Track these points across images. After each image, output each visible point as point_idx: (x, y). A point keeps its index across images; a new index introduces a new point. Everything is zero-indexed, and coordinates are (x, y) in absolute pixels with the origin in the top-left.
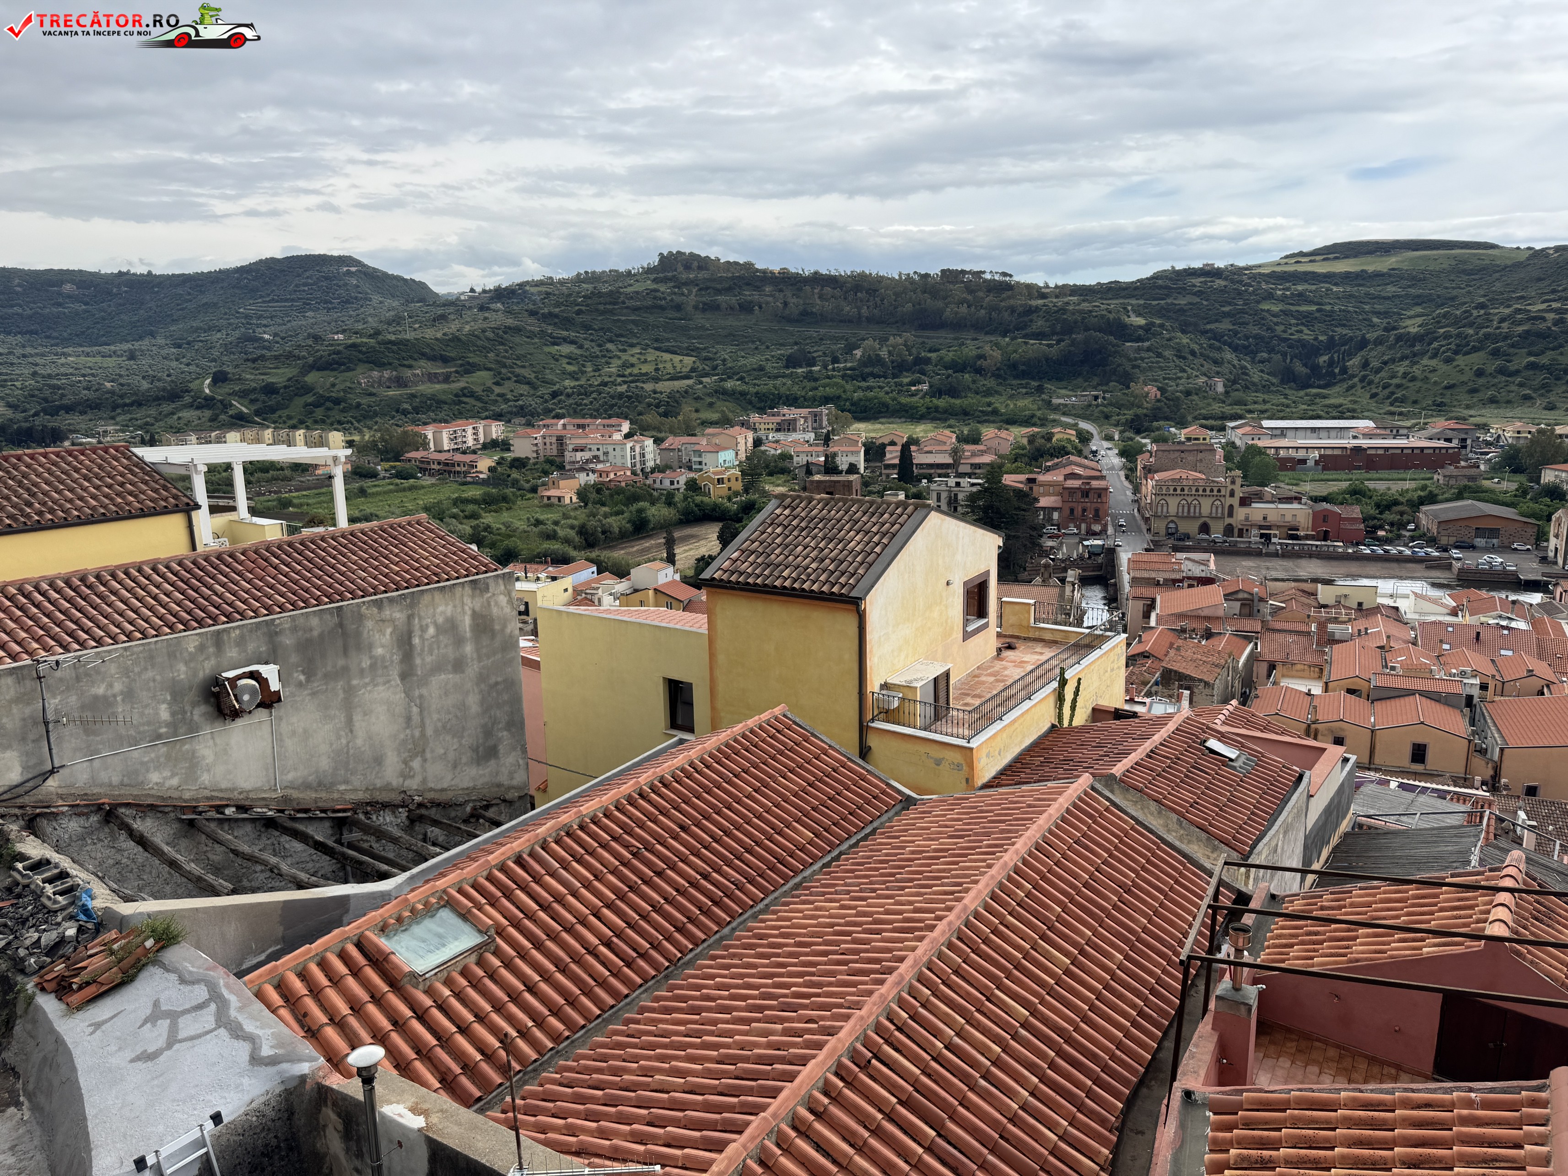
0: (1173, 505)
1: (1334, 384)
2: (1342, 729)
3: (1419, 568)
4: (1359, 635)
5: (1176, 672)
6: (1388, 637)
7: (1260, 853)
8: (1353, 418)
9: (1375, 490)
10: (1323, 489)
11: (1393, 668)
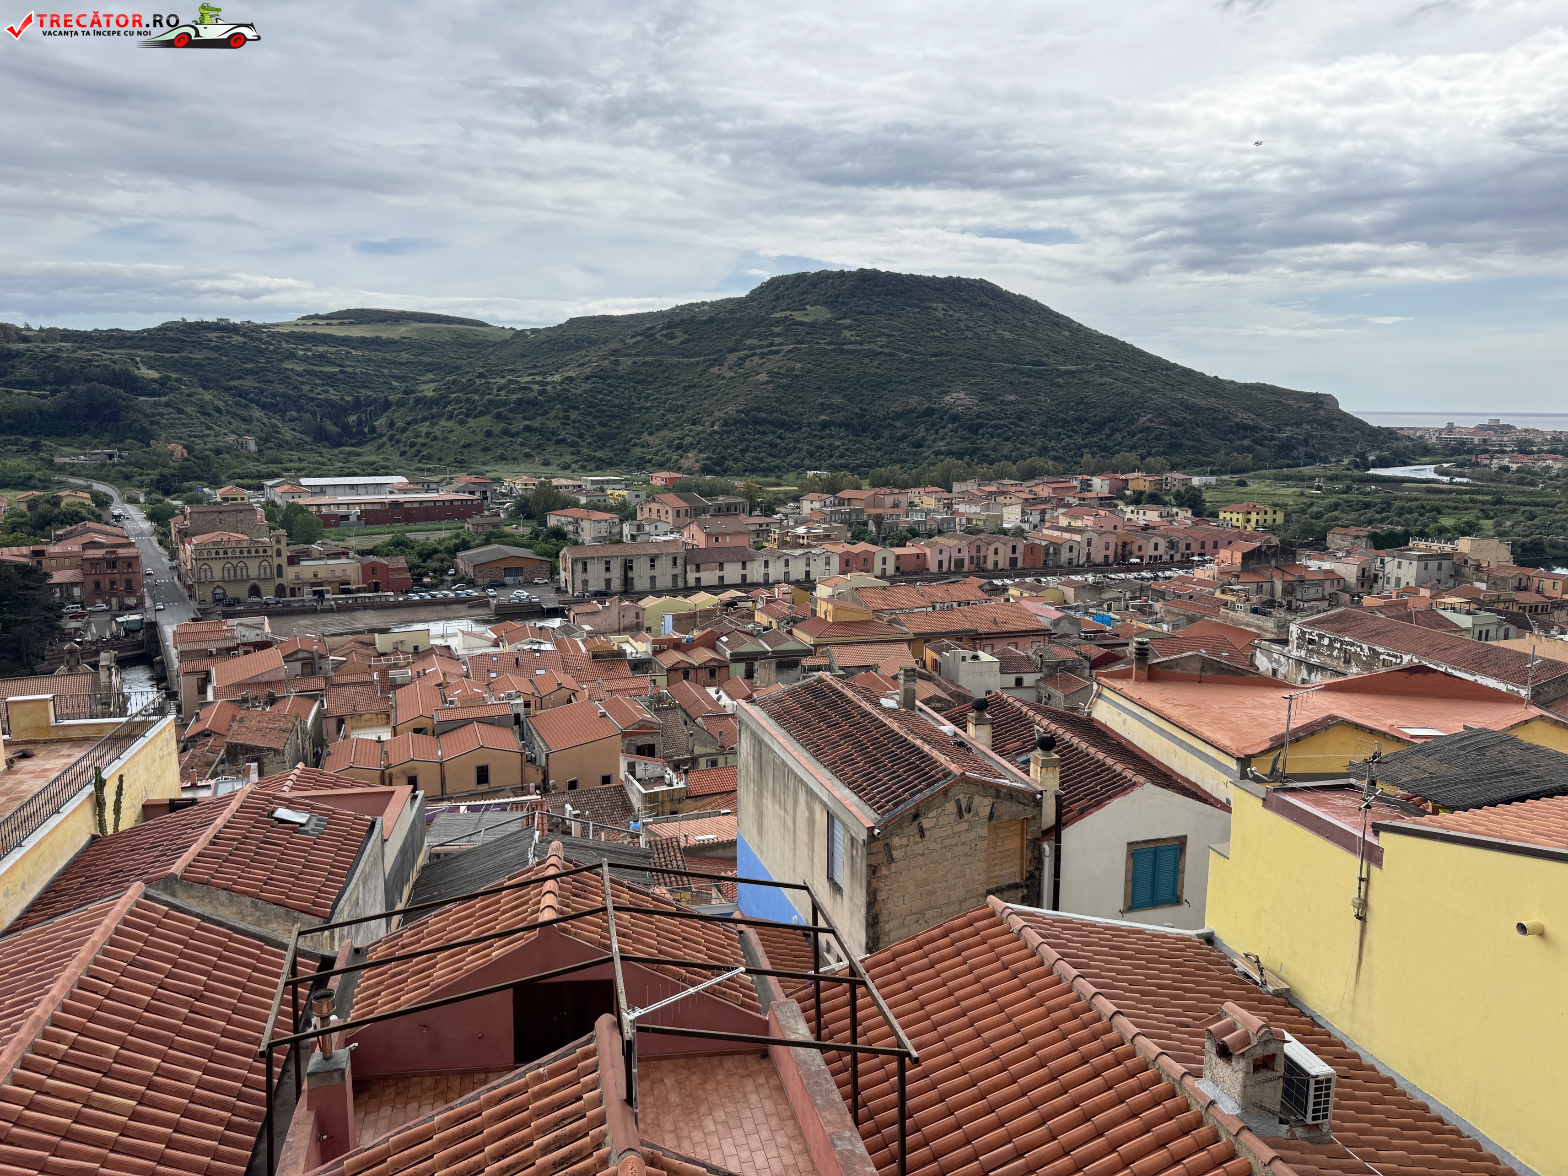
0: (217, 570)
1: (366, 443)
2: (414, 768)
3: (463, 609)
4: (419, 676)
5: (242, 745)
6: (444, 674)
7: (342, 911)
8: (387, 474)
9: (416, 541)
10: (368, 543)
11: (452, 702)
